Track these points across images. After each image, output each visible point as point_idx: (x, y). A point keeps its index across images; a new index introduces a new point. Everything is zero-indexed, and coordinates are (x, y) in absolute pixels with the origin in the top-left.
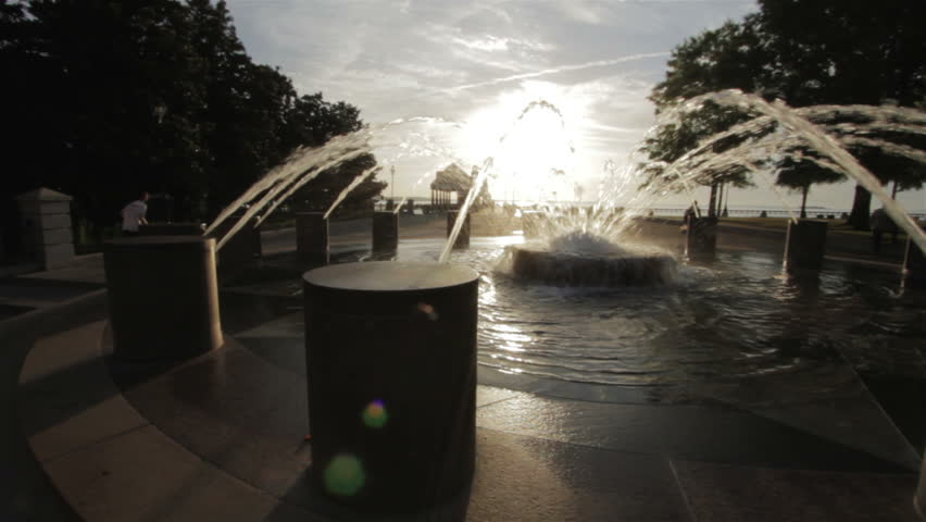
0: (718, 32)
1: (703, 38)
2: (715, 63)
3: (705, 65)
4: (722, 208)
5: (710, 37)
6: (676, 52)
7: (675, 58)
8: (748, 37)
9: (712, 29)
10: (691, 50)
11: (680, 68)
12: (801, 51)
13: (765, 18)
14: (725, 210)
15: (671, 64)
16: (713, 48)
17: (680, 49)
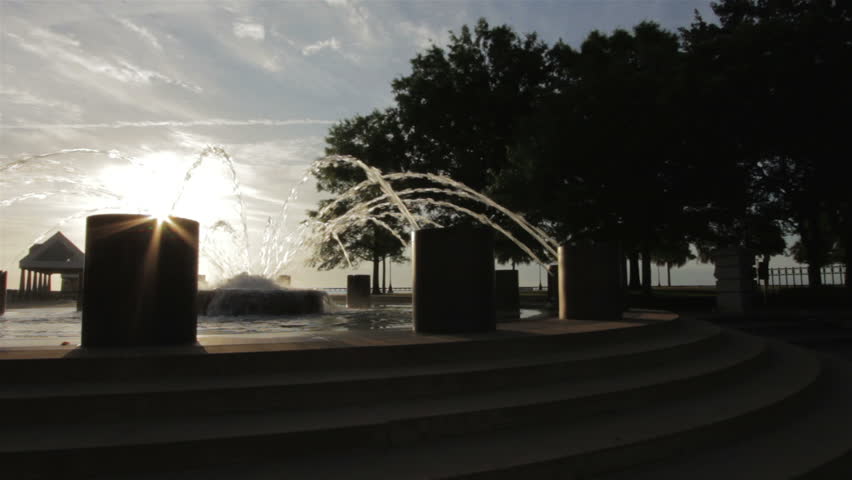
0: (368, 118)
1: (356, 122)
2: (367, 145)
3: (359, 146)
4: (387, 286)
5: (362, 123)
6: (333, 130)
7: (332, 136)
8: (392, 126)
9: (364, 115)
10: (345, 131)
11: (336, 145)
12: (432, 144)
13: (401, 114)
14: (390, 288)
15: (330, 141)
16: (365, 132)
17: (337, 129)
